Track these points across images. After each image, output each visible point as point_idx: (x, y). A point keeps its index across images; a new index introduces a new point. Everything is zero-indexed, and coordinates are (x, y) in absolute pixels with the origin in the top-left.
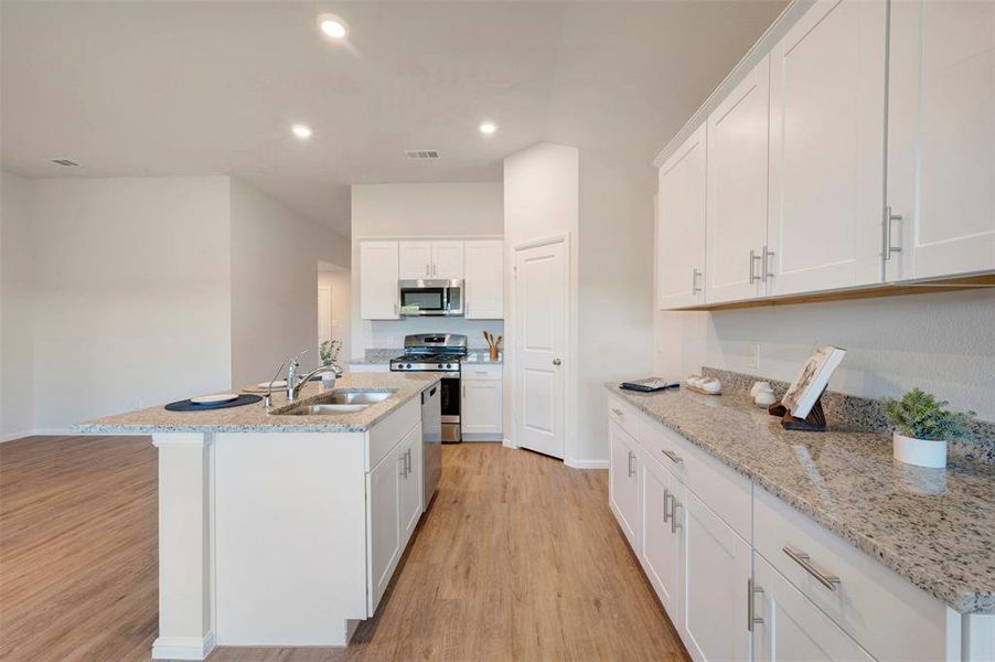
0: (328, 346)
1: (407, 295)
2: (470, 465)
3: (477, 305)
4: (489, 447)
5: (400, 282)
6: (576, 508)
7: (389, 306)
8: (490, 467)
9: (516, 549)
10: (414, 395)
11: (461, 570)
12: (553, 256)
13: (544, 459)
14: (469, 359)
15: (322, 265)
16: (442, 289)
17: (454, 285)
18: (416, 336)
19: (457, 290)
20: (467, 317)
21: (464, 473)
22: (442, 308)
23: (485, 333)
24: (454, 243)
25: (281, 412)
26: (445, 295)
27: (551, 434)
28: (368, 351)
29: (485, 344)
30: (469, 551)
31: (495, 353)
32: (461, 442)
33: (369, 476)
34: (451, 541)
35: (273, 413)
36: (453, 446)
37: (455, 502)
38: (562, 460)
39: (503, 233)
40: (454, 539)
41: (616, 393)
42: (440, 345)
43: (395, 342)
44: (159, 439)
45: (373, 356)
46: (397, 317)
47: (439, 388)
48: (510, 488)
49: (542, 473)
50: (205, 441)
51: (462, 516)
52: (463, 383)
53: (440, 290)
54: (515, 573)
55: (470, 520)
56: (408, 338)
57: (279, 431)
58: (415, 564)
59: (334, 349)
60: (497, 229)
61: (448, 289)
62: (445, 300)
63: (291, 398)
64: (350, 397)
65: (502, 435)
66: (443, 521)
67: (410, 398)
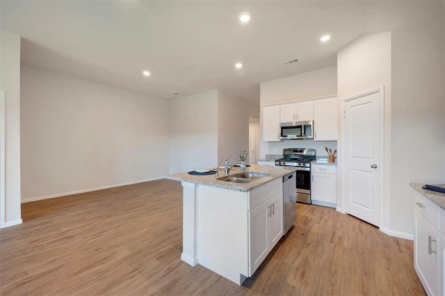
0: (242, 153)
1: (284, 130)
2: (315, 217)
3: (321, 133)
4: (327, 210)
5: (280, 124)
6: (386, 261)
7: (275, 135)
8: (326, 221)
9: (336, 272)
10: (279, 177)
11: (300, 271)
12: (371, 102)
13: (364, 224)
14: (317, 162)
15: (251, 119)
16: (301, 126)
17: (308, 123)
18: (289, 149)
19: (310, 126)
20: (315, 139)
21: (310, 221)
22: (301, 136)
23: (326, 149)
24: (308, 102)
25: (221, 179)
26: (303, 129)
27: (371, 210)
28: (267, 156)
29: (326, 154)
30: (306, 262)
31: (333, 160)
32: (311, 204)
33: (249, 212)
34: (297, 254)
35: (218, 179)
36: (306, 205)
37: (303, 234)
38: (378, 228)
39: (337, 93)
40: (298, 254)
41: (419, 191)
42: (301, 154)
43: (279, 152)
44: (184, 184)
45: (269, 158)
46: (279, 140)
47: (295, 175)
48: (337, 235)
49: (361, 232)
50: (195, 186)
51: (305, 243)
52: (312, 174)
53: (300, 127)
54: (332, 286)
55: (309, 246)
56: (285, 150)
57: (215, 186)
58: (276, 260)
59: (245, 155)
60: (334, 92)
61: (305, 126)
62: (303, 131)
63: (226, 173)
64: (250, 175)
65: (336, 204)
66: (295, 243)
67: (277, 178)
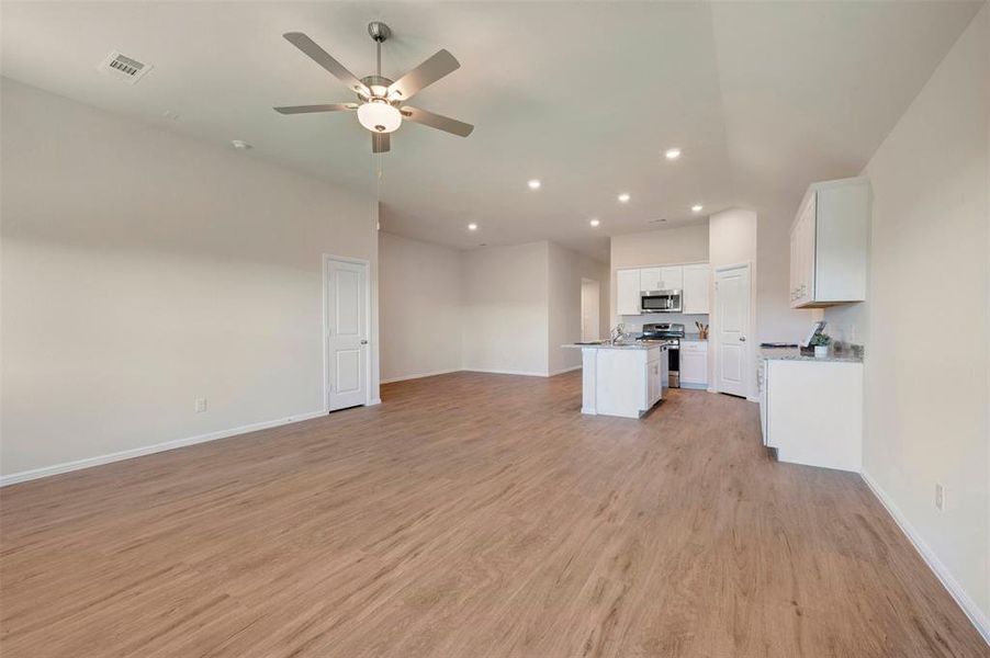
1: (646, 301)
3: (691, 306)
4: (698, 393)
5: (641, 293)
7: (634, 307)
12: (740, 276)
13: (734, 397)
14: (686, 338)
15: (584, 279)
16: (668, 296)
17: (675, 293)
18: (650, 325)
19: (678, 297)
20: (684, 313)
22: (667, 308)
23: (697, 323)
24: (675, 267)
26: (669, 300)
27: (739, 383)
29: (697, 330)
31: (704, 336)
32: (680, 387)
36: (674, 389)
38: (746, 399)
39: (708, 260)
42: (665, 330)
43: (637, 328)
46: (639, 313)
52: (681, 353)
53: (666, 297)
56: (645, 326)
60: (704, 257)
61: (671, 296)
62: (669, 303)
65: (707, 385)
